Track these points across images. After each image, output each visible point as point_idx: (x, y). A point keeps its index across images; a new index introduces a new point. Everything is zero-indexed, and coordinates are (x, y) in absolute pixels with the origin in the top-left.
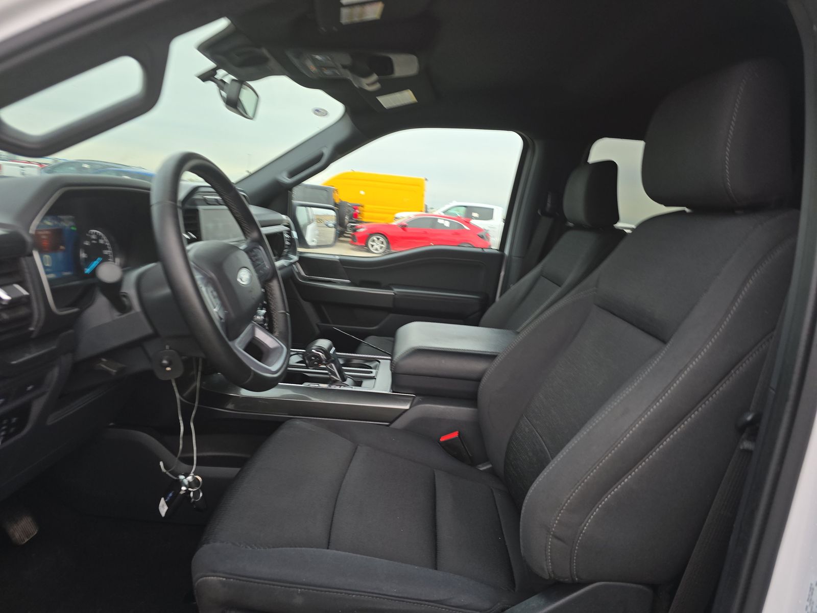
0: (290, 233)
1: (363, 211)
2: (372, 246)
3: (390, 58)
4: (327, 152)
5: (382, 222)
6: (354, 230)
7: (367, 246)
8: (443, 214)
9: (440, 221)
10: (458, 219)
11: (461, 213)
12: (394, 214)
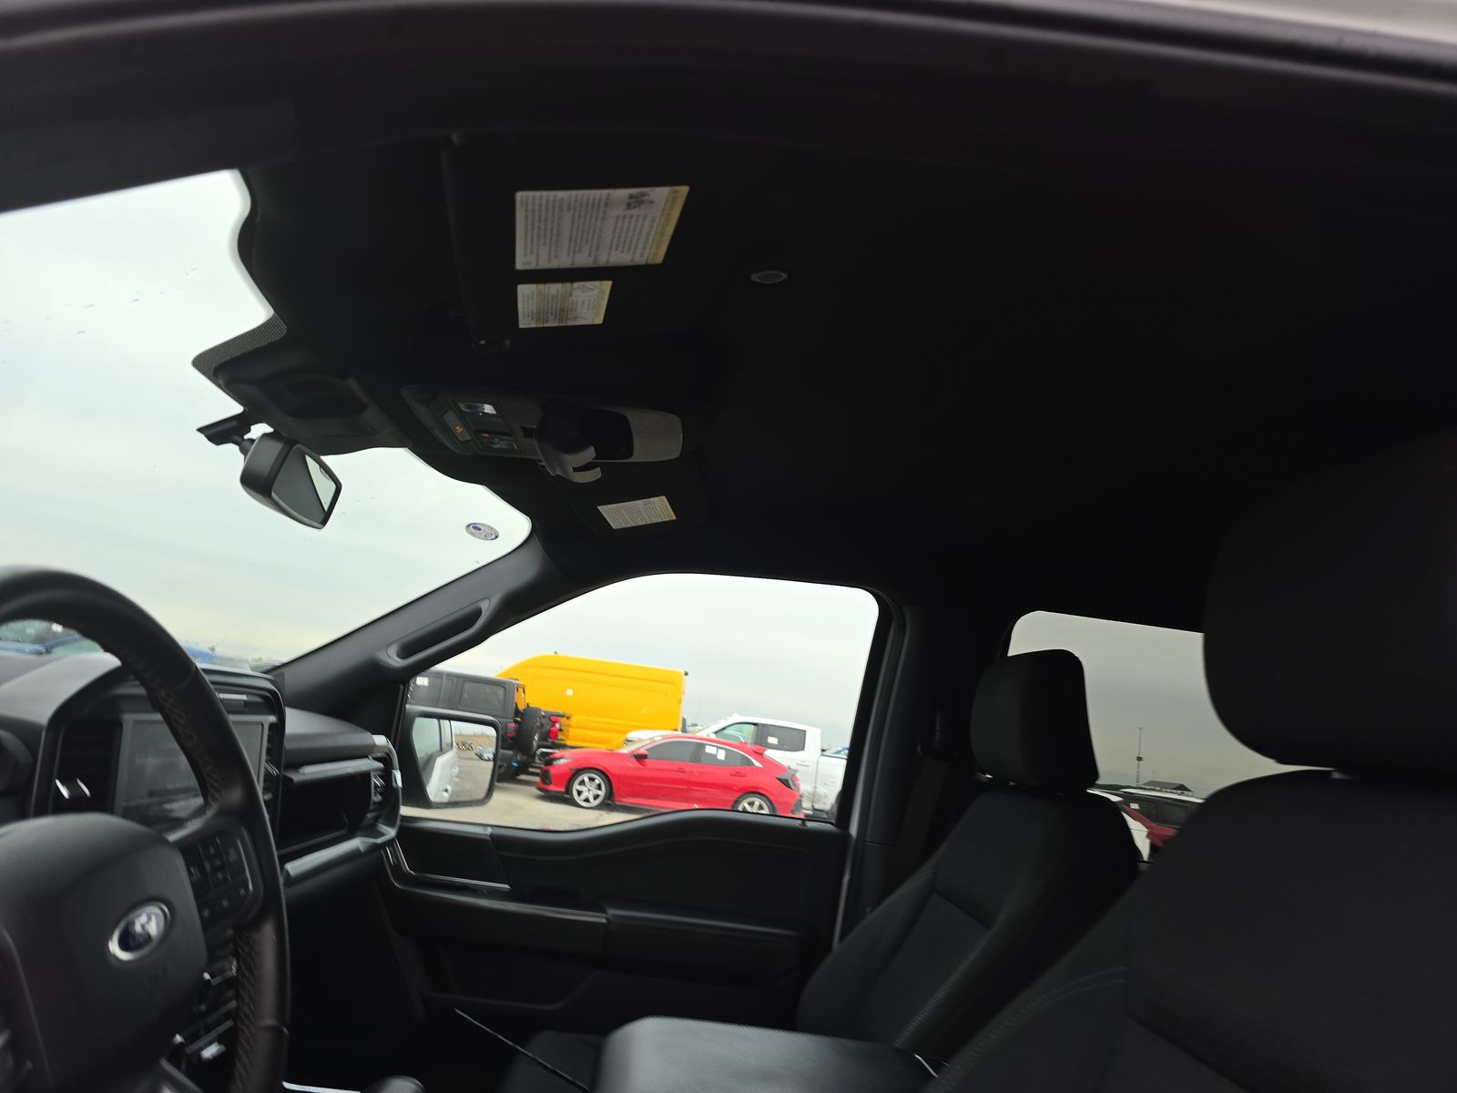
0: (386, 775)
1: (570, 726)
2: (579, 793)
3: (625, 417)
4: (487, 608)
5: (603, 748)
6: (549, 760)
7: (569, 791)
8: (713, 736)
9: (710, 750)
10: (742, 746)
11: (746, 734)
12: (626, 733)
